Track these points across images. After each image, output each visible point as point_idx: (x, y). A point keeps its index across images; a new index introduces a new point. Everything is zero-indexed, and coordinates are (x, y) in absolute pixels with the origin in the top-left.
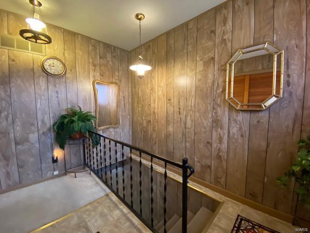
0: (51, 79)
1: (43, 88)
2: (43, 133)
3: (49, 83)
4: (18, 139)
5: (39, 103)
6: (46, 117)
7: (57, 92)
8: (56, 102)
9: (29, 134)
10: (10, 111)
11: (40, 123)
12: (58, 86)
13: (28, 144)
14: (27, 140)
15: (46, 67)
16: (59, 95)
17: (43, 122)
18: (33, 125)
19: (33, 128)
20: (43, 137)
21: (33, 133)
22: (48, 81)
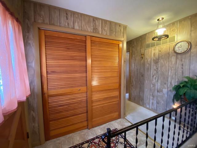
0: (179, 56)
1: (173, 63)
2: (170, 90)
3: (178, 59)
4: (158, 89)
5: (170, 72)
6: (173, 81)
7: (182, 65)
8: (181, 72)
9: (163, 88)
10: (157, 76)
11: (169, 84)
12: (183, 60)
13: (162, 93)
14: (162, 91)
15: (176, 49)
16: (183, 67)
17: (171, 83)
18: (165, 84)
19: (165, 86)
20: (170, 92)
21: (165, 88)
22: (177, 58)
